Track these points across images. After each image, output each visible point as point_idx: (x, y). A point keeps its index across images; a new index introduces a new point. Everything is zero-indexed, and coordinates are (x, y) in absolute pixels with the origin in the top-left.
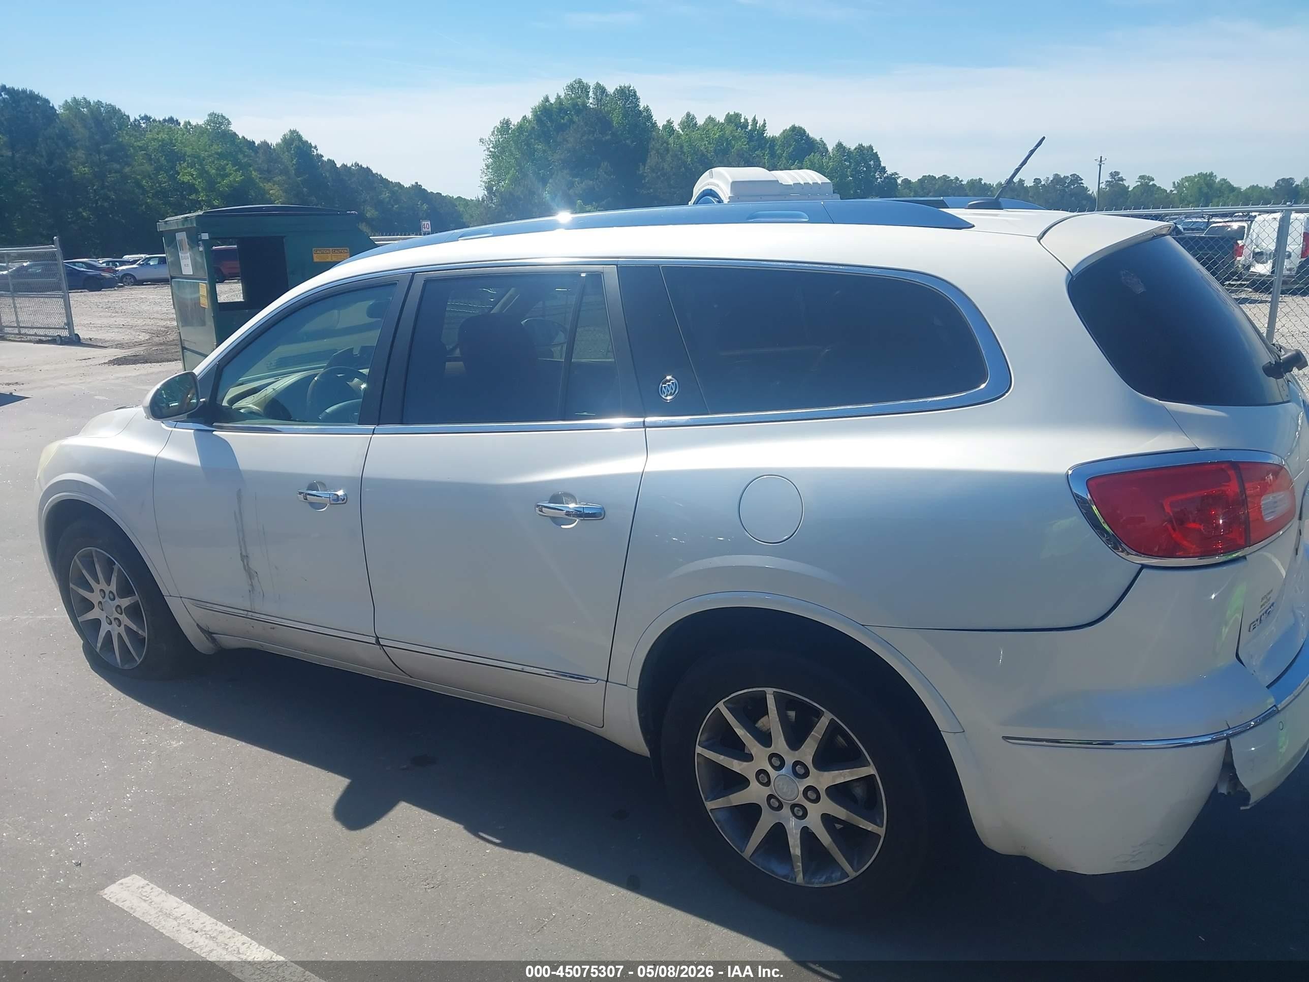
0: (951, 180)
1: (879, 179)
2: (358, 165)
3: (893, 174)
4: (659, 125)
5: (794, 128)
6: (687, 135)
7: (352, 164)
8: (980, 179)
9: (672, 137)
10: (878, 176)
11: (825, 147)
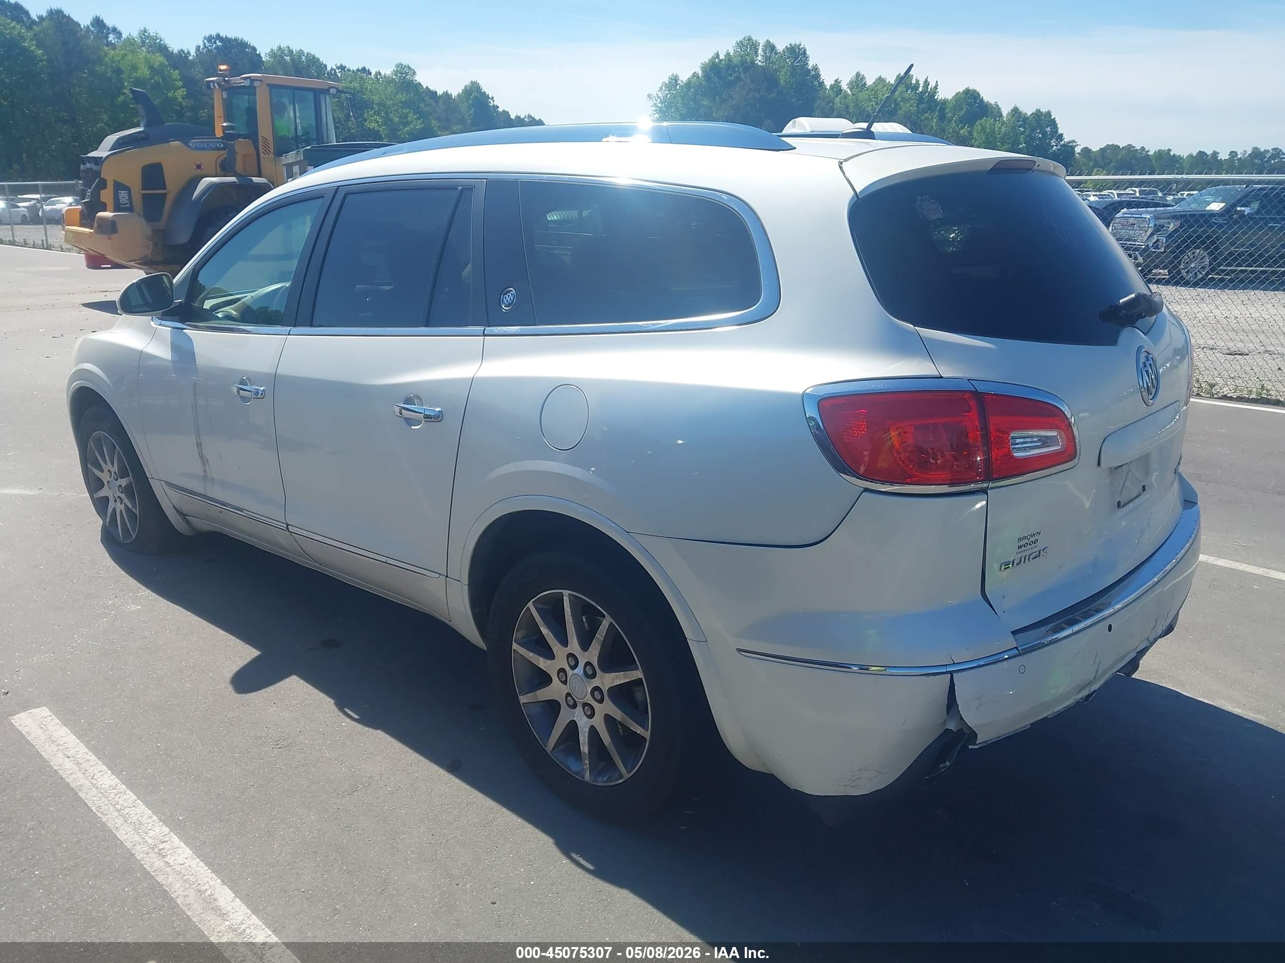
0: (1136, 150)
1: (1055, 147)
2: (531, 117)
3: (1069, 143)
4: (826, 84)
5: (967, 92)
6: (854, 95)
7: (525, 116)
8: (1169, 150)
9: (839, 97)
10: (1054, 144)
11: (1000, 112)
